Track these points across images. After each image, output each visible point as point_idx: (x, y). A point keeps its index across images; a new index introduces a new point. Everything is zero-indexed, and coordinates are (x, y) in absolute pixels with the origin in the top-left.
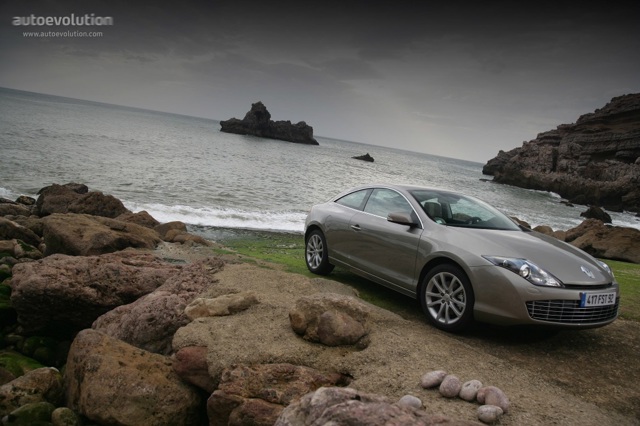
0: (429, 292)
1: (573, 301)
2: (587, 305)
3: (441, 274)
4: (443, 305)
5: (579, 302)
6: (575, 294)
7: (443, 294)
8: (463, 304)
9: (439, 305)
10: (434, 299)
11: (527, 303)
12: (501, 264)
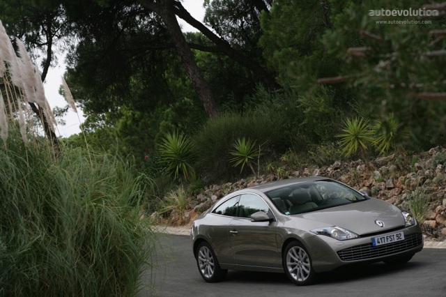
0: (289, 263)
1: (367, 244)
2: (377, 244)
3: (293, 249)
4: (298, 269)
5: (371, 244)
6: (367, 239)
7: (297, 262)
8: (308, 265)
9: (297, 270)
10: (293, 267)
11: (337, 252)
12: (320, 233)
